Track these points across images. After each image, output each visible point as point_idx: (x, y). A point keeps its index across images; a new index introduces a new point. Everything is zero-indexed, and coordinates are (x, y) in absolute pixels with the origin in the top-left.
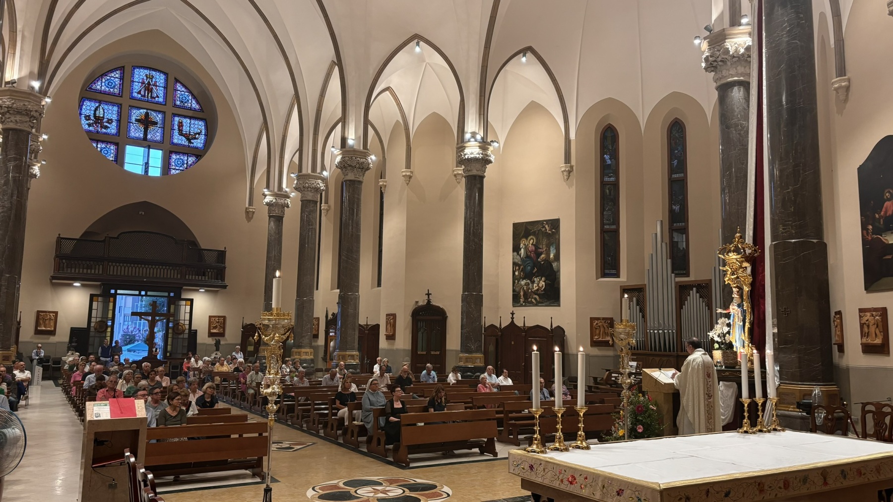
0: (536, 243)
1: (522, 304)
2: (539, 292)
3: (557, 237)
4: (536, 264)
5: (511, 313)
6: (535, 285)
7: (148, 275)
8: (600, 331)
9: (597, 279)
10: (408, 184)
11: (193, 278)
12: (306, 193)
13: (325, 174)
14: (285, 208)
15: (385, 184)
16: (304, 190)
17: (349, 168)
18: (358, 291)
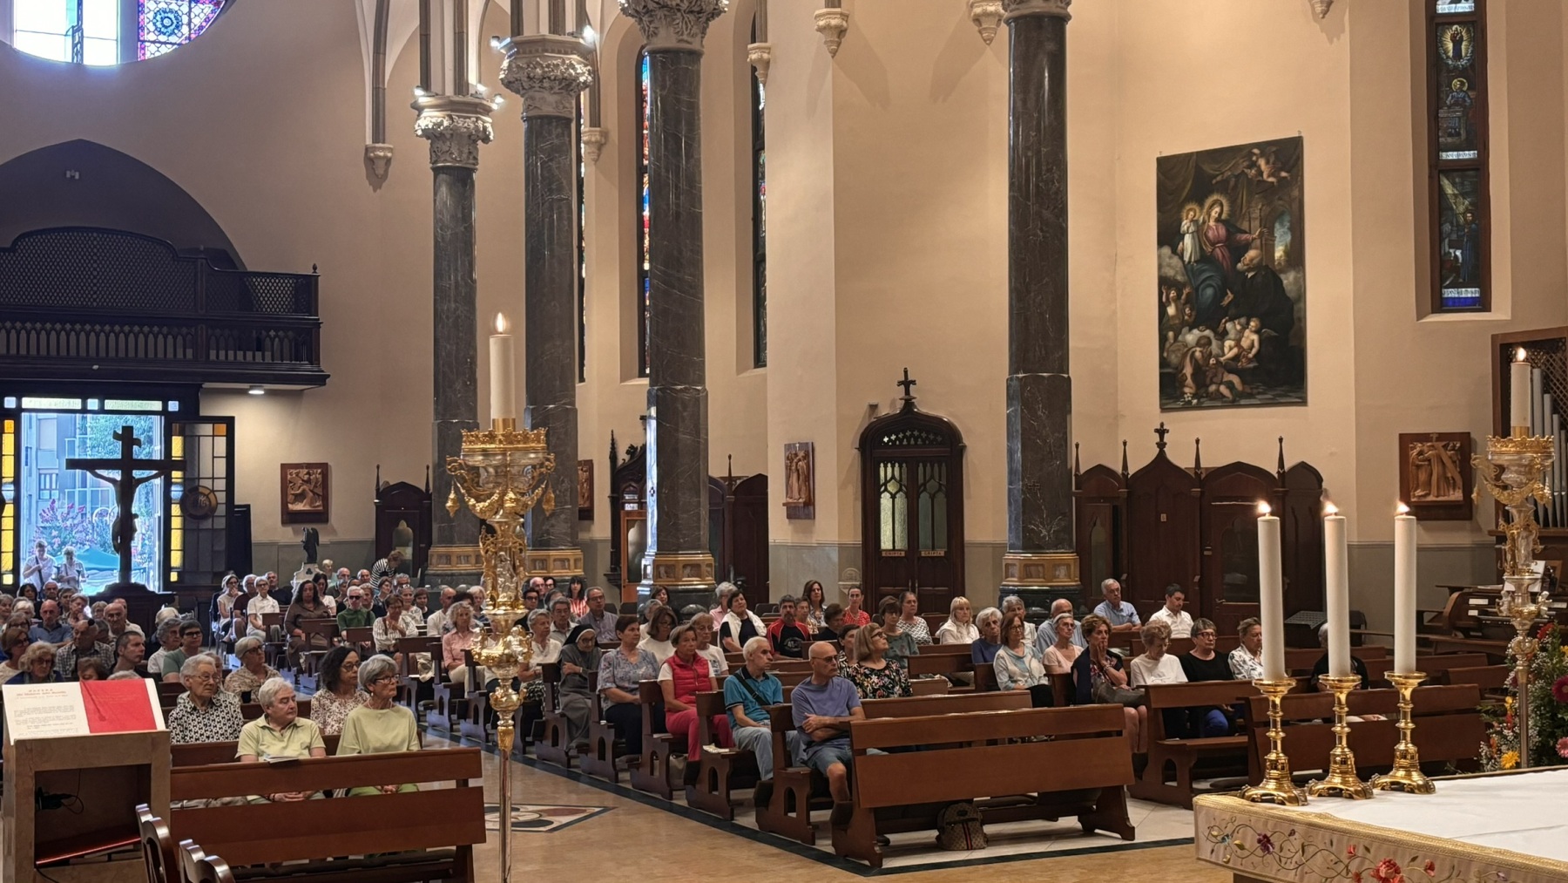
0: (1232, 213)
1: (1190, 402)
2: (1243, 364)
3: (1296, 193)
4: (1230, 279)
5: (1157, 431)
6: (1228, 343)
7: (102, 354)
8: (1431, 475)
9: (1420, 316)
10: (834, 53)
11: (231, 357)
12: (538, 95)
13: (590, 35)
14: (480, 142)
15: (765, 56)
16: (532, 87)
17: (660, 13)
18: (701, 381)
